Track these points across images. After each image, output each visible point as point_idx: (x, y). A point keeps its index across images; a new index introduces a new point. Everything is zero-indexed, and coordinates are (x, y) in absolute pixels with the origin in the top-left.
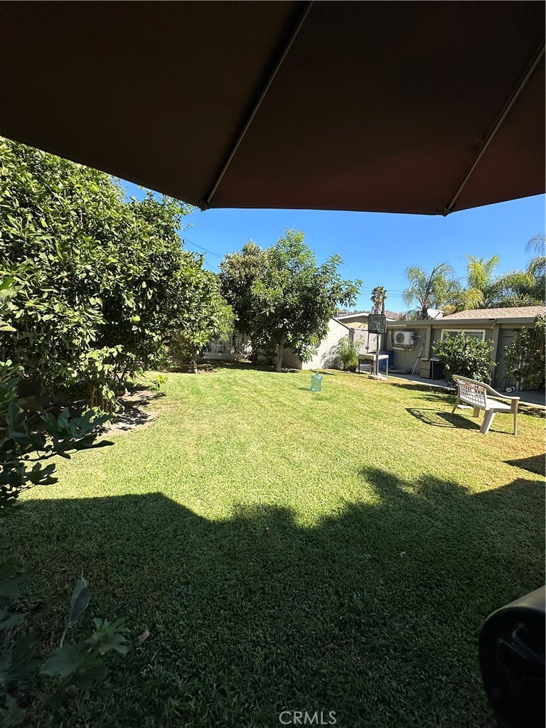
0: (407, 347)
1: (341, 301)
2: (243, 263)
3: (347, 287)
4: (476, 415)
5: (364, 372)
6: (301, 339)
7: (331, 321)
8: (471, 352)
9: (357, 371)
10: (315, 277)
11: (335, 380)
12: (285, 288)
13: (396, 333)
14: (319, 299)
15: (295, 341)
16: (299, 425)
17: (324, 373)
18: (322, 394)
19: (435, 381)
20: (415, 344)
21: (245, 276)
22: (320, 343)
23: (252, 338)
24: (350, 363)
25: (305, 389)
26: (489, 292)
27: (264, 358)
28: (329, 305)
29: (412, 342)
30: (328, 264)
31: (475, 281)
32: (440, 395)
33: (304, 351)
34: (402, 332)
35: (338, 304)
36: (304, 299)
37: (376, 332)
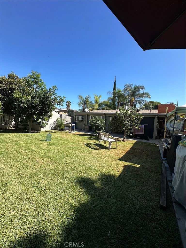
0: (80, 121)
1: (58, 104)
2: (8, 82)
3: (60, 99)
4: (105, 143)
5: (67, 130)
6: (40, 118)
7: (53, 111)
8: (100, 123)
9: (64, 130)
10: (46, 93)
11: (56, 135)
12: (32, 96)
13: (77, 116)
14: (48, 102)
15: (38, 119)
16: (42, 161)
17: (51, 132)
18: (52, 142)
19: (89, 132)
20: (83, 120)
21: (10, 88)
22: (49, 120)
23: (15, 118)
24: (61, 127)
25: (44, 141)
26: (100, 105)
27: (22, 127)
28: (52, 105)
29: (82, 120)
30: (52, 89)
31: (96, 101)
32: (92, 137)
33: (42, 123)
34: (79, 116)
35: (56, 105)
36: (42, 102)
37: (71, 116)
